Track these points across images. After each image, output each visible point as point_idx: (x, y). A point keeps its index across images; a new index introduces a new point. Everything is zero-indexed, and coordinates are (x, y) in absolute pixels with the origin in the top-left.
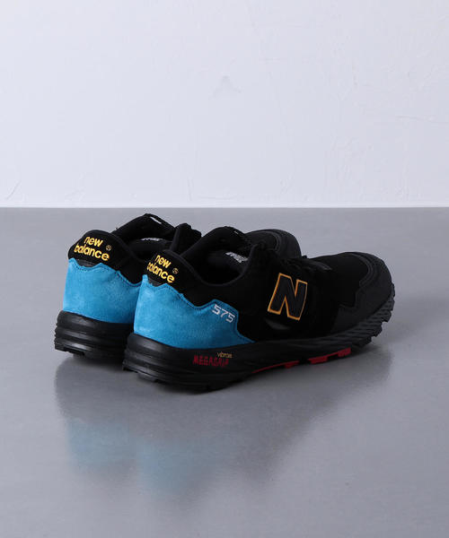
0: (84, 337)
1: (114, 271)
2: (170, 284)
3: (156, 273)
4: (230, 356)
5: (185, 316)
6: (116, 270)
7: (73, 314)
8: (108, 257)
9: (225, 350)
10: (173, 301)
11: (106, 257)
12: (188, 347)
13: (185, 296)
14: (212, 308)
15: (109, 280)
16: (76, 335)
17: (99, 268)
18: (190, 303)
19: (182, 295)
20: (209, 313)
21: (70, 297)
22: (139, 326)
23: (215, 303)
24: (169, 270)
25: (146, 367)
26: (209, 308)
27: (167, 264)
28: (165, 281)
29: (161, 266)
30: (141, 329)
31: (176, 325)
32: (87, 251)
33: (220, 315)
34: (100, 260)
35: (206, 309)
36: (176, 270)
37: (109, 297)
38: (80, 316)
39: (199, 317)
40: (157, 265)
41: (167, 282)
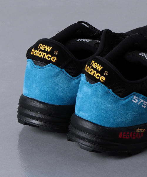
0: (39, 115)
1: (60, 69)
2: (102, 82)
3: (92, 74)
4: (144, 130)
5: (113, 105)
6: (62, 68)
7: (31, 99)
8: (56, 59)
9: (141, 126)
10: (104, 95)
11: (54, 59)
12: (115, 126)
13: (113, 91)
14: (132, 99)
15: (56, 75)
16: (33, 114)
17: (49, 67)
18: (116, 96)
19: (111, 91)
20: (130, 102)
21: (28, 87)
22: (79, 111)
23: (134, 94)
24: (101, 73)
25: (85, 141)
26: (130, 99)
27: (99, 68)
28: (99, 80)
29: (95, 69)
30: (81, 113)
31: (106, 111)
32: (40, 54)
33: (138, 103)
34: (50, 62)
35: (127, 100)
36: (106, 73)
37: (57, 87)
38: (36, 100)
39: (123, 105)
40: (92, 68)
41: (100, 81)
